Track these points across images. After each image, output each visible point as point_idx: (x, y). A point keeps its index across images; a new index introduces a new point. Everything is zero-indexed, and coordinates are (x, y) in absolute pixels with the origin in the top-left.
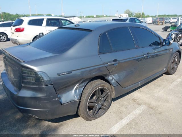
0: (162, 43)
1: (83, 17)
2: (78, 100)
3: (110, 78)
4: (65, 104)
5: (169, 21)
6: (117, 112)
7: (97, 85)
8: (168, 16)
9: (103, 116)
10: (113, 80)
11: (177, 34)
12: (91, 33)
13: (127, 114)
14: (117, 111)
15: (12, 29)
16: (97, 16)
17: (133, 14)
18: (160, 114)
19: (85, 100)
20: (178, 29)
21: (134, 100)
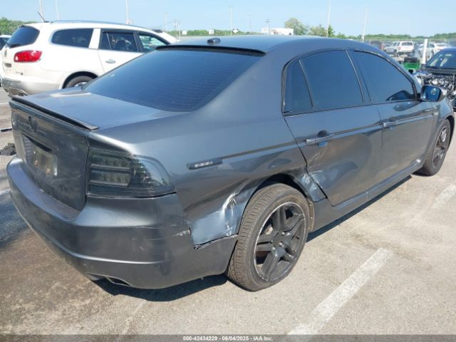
0: (419, 95)
1: (181, 32)
2: (233, 237)
3: (305, 180)
4: (204, 247)
5: (395, 51)
6: (321, 266)
7: (278, 199)
8: (388, 37)
9: (286, 278)
10: (313, 185)
11: (428, 79)
12: (262, 59)
13: (347, 272)
14: (320, 264)
15: (6, 53)
16: (215, 31)
17: (306, 30)
18: (428, 270)
19: (249, 236)
20: (429, 67)
21: (357, 237)
